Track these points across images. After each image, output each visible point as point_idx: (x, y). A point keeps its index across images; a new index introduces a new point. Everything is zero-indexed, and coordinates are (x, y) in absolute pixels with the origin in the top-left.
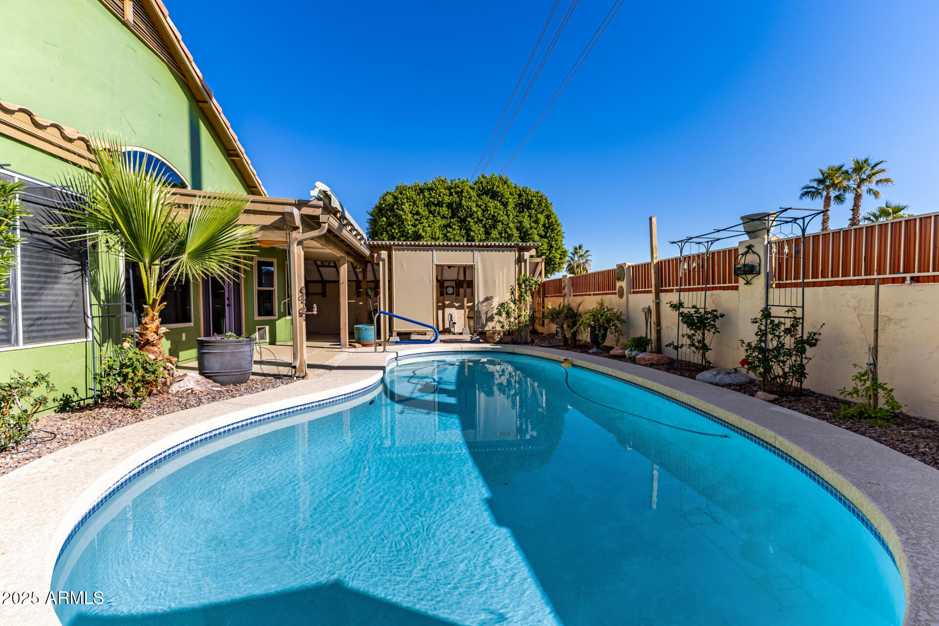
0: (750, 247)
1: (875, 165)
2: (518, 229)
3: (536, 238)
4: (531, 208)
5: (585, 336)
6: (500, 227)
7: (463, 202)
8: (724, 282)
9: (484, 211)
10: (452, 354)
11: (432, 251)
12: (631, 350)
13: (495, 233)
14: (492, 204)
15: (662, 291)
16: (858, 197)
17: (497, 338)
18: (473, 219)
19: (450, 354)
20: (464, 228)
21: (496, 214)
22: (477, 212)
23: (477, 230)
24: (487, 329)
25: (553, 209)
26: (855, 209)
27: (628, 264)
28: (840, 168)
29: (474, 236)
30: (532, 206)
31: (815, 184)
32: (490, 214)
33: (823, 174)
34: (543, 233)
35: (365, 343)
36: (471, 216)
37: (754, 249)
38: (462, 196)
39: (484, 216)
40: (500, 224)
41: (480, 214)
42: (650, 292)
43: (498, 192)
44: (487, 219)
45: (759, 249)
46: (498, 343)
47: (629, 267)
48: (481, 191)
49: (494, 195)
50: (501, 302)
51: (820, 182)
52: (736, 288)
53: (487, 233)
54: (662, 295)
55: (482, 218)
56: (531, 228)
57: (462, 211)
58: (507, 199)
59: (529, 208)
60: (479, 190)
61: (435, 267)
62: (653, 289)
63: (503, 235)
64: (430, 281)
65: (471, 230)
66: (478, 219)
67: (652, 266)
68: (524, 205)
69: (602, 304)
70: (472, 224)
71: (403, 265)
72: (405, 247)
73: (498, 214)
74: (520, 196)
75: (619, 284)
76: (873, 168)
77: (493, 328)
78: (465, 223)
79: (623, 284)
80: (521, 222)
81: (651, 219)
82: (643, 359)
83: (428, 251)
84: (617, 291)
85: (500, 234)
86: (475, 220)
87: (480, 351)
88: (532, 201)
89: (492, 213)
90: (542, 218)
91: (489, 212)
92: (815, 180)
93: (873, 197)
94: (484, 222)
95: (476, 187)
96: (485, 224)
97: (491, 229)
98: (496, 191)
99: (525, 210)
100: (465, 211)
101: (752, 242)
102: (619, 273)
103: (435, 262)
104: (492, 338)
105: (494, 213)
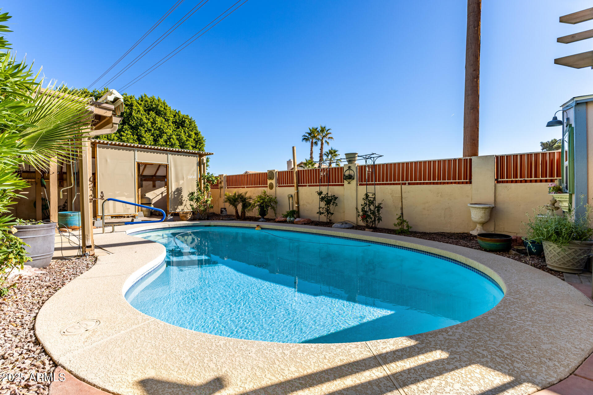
0: (349, 167)
1: (328, 130)
2: (177, 139)
3: (191, 148)
4: (184, 126)
5: (255, 212)
6: (165, 137)
7: (133, 114)
8: (338, 182)
9: (152, 123)
10: (162, 230)
11: (134, 151)
12: (290, 218)
13: (161, 141)
14: (159, 119)
15: (300, 186)
16: (322, 144)
17: (189, 216)
18: (144, 128)
19: (160, 230)
20: (135, 133)
21: (162, 127)
22: (147, 124)
23: (148, 137)
24: (177, 211)
25: (199, 129)
26: (321, 149)
27: (276, 170)
28: (317, 129)
29: (146, 141)
30: (185, 125)
31: (307, 135)
32: (157, 127)
33: (310, 130)
34: (194, 145)
35: (73, 227)
36: (141, 125)
37: (351, 168)
38: (132, 109)
39: (152, 127)
40: (165, 135)
41: (149, 125)
42: (294, 186)
43: (161, 111)
44: (155, 130)
45: (353, 168)
46: (190, 220)
47: (276, 172)
48: (147, 107)
49: (158, 113)
50: (191, 192)
51: (310, 134)
52: (343, 185)
53: (156, 141)
54: (300, 188)
55: (151, 128)
56: (187, 140)
57: (133, 121)
58: (169, 117)
59: (183, 126)
60: (145, 106)
61: (136, 164)
62: (295, 185)
63: (168, 143)
64: (132, 175)
65: (142, 137)
66: (147, 128)
67: (295, 172)
68: (180, 123)
69: (265, 193)
70: (143, 132)
71: (107, 160)
72: (108, 145)
73: (163, 127)
74: (175, 116)
75: (269, 182)
76: (327, 131)
77: (182, 210)
78: (137, 130)
79: (273, 182)
80: (179, 135)
81: (293, 147)
82: (299, 221)
83: (130, 150)
84: (268, 185)
85: (166, 142)
86: (146, 129)
87: (184, 226)
88: (185, 121)
89: (159, 126)
90: (193, 133)
91: (157, 125)
92: (307, 133)
93: (327, 144)
94: (152, 132)
95: (142, 104)
96: (154, 133)
97: (158, 138)
98: (159, 110)
99: (180, 127)
100: (136, 120)
101: (350, 165)
102: (270, 175)
103: (137, 160)
104: (185, 217)
105: (161, 126)
